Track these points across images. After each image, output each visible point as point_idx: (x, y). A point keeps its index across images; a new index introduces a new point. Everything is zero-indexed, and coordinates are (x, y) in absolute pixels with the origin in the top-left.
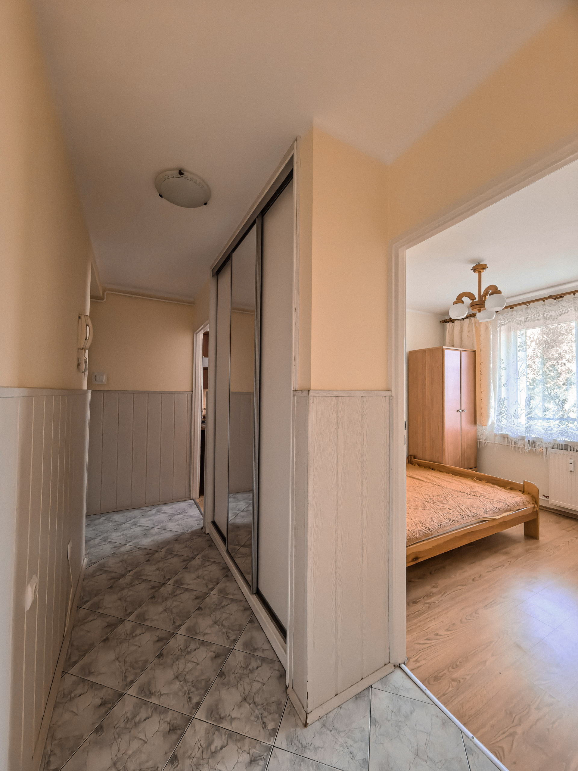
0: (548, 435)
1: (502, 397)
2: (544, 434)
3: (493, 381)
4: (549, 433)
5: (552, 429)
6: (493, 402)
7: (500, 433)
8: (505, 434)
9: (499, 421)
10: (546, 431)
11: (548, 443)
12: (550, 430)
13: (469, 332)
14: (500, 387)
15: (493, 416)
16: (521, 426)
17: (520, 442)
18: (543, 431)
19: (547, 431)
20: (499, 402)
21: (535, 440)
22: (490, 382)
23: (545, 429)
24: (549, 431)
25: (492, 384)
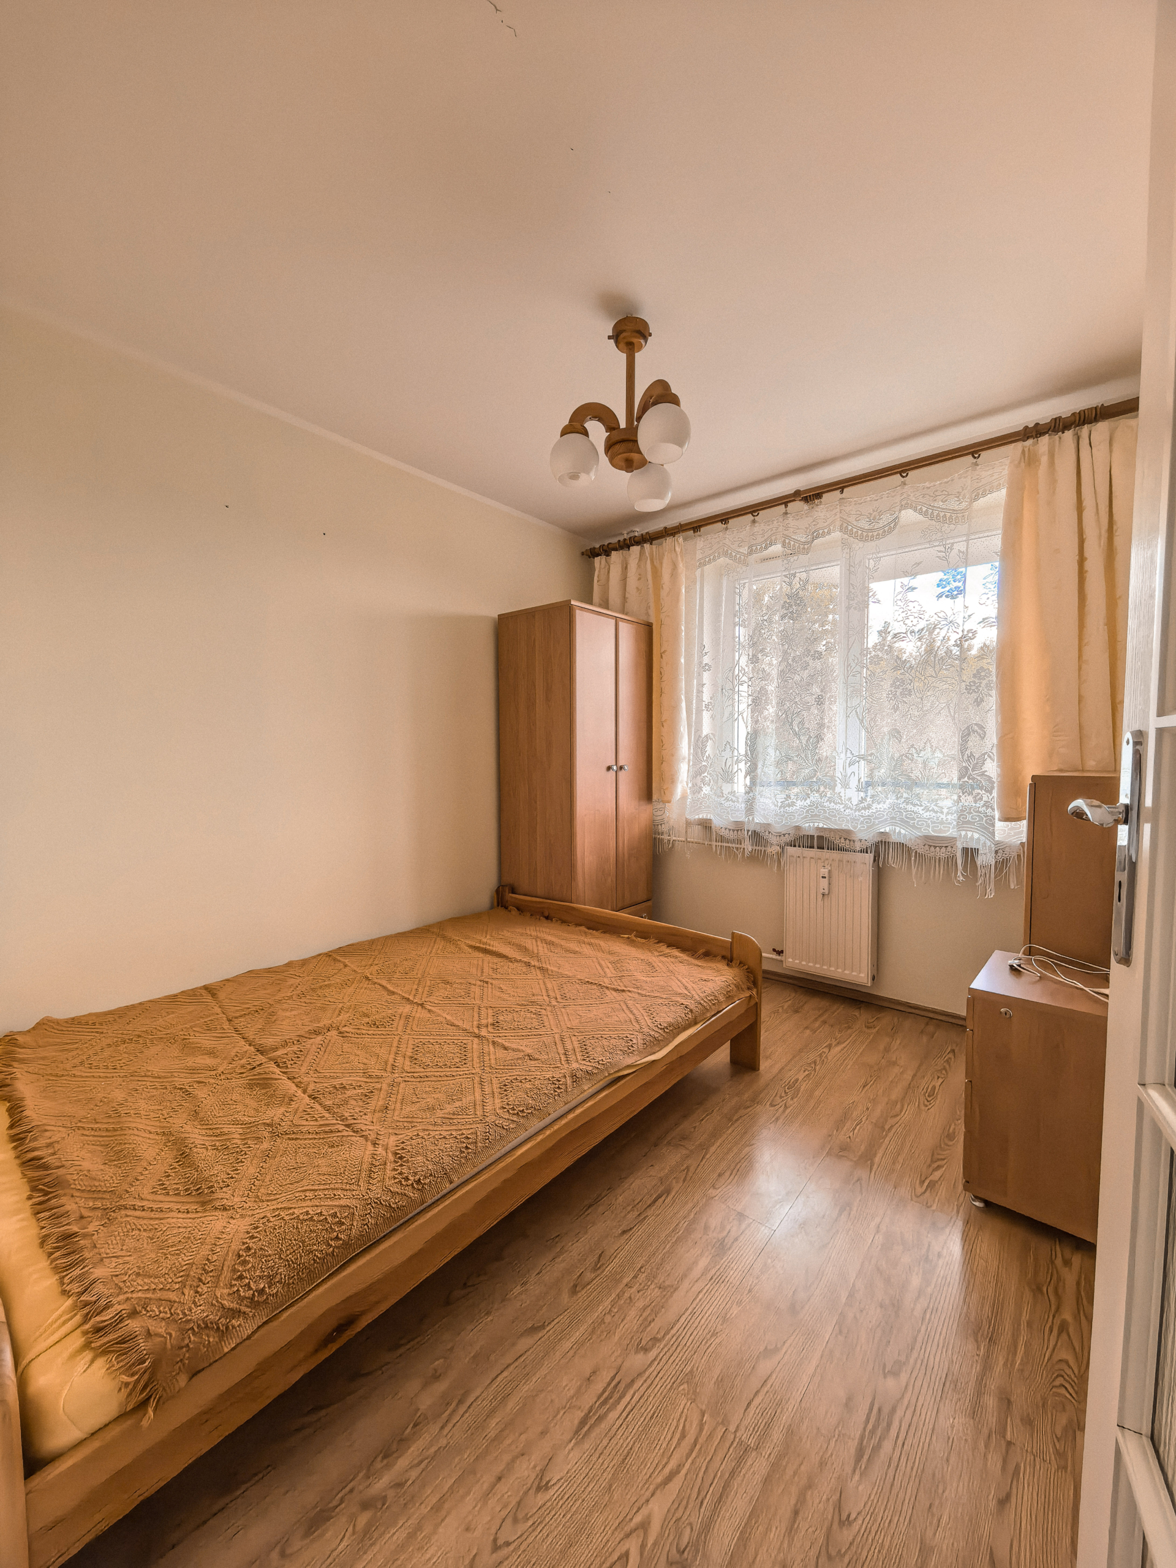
0: (783, 816)
1: (705, 733)
2: (776, 815)
3: (686, 697)
4: (787, 813)
5: (793, 804)
6: (684, 747)
7: (697, 817)
8: (707, 820)
9: (697, 790)
10: (781, 807)
11: (784, 835)
12: (789, 806)
13: (639, 579)
14: (699, 712)
15: (685, 779)
16: (734, 799)
17: (731, 835)
18: (773, 807)
19: (782, 809)
20: (696, 746)
21: (758, 829)
22: (679, 700)
23: (780, 804)
24: (787, 808)
25: (683, 705)
